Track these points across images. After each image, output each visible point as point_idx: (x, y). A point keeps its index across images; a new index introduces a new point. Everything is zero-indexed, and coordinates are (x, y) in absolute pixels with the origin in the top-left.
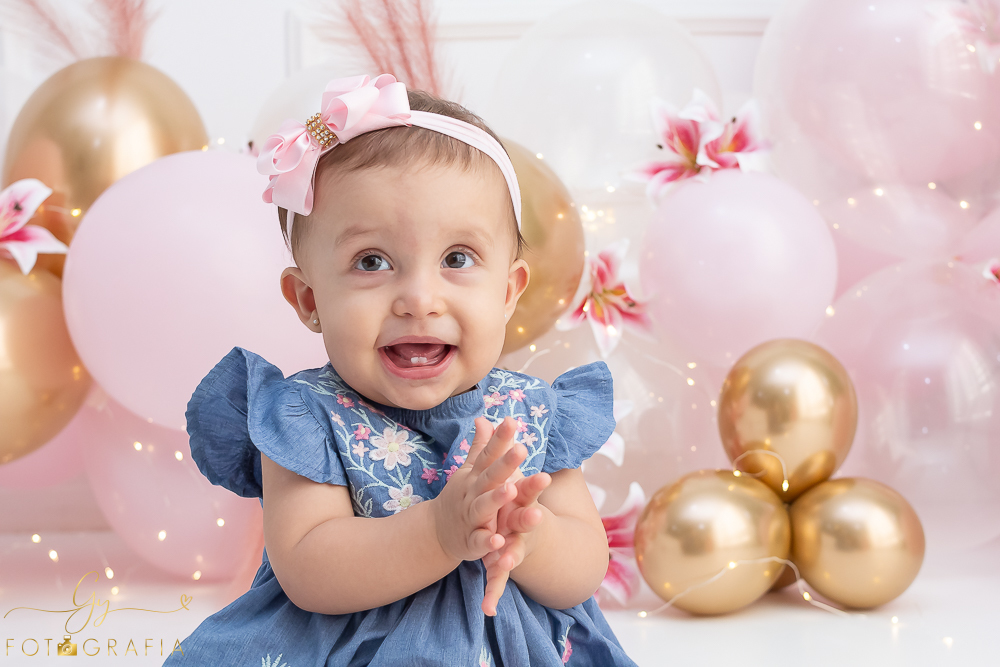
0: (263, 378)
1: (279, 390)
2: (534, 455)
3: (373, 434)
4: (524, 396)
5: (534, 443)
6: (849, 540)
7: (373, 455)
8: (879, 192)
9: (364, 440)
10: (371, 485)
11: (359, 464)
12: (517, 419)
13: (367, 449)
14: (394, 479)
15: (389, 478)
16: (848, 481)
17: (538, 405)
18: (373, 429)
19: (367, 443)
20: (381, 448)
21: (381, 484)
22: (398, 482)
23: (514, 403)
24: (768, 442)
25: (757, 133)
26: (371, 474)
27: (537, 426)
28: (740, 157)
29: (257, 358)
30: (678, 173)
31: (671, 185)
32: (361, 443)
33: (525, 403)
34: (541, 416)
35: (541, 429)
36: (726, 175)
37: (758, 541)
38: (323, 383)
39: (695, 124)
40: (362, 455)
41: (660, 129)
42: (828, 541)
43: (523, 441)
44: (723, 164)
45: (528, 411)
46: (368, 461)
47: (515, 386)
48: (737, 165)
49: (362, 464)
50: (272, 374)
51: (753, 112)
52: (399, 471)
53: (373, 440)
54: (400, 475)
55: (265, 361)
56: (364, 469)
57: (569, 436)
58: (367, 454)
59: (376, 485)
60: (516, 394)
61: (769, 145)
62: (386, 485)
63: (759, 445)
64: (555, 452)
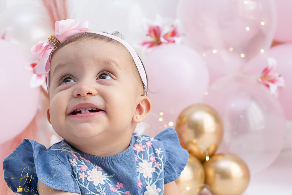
0: (39, 151)
1: (46, 155)
2: (160, 172)
3: (87, 170)
4: (152, 144)
5: (160, 166)
6: (225, 175)
7: (89, 179)
8: (215, 51)
9: (85, 172)
10: (87, 194)
11: (82, 184)
12: (151, 156)
13: (86, 176)
14: (98, 190)
15: (96, 190)
16: (222, 154)
17: (158, 148)
18: (88, 169)
19: (86, 174)
20: (92, 176)
21: (92, 192)
22: (99, 192)
23: (148, 149)
24: (195, 141)
25: (180, 30)
26: (87, 188)
27: (159, 158)
28: (175, 38)
29: (35, 143)
30: (152, 45)
31: (151, 49)
32: (83, 173)
33: (153, 147)
34: (160, 153)
35: (161, 159)
36: (171, 45)
37: (195, 178)
38: (64, 147)
39: (158, 27)
40: (83, 179)
41: (146, 29)
42: (218, 176)
43: (155, 166)
44: (169, 41)
45: (154, 151)
46: (86, 181)
47: (147, 140)
48: (174, 42)
49: (83, 183)
50: (42, 149)
51: (178, 23)
52: (100, 186)
53: (88, 172)
54: (101, 188)
55: (38, 143)
56: (84, 186)
57: (174, 162)
58: (86, 178)
59: (89, 193)
60: (149, 144)
61: (184, 35)
62: (94, 193)
63: (191, 142)
64: (170, 172)
